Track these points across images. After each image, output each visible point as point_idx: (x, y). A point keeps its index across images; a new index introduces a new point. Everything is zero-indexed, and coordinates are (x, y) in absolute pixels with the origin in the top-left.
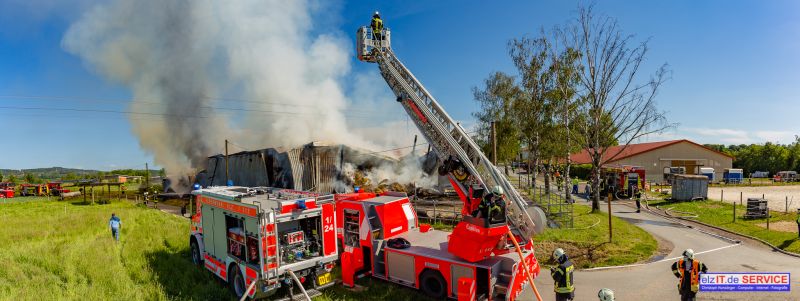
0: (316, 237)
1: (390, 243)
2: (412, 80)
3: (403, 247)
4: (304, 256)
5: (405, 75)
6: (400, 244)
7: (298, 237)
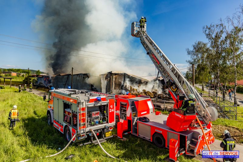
0: (106, 114)
1: (140, 119)
2: (155, 45)
3: (146, 122)
4: (99, 123)
5: (151, 43)
6: (145, 120)
7: (97, 114)
